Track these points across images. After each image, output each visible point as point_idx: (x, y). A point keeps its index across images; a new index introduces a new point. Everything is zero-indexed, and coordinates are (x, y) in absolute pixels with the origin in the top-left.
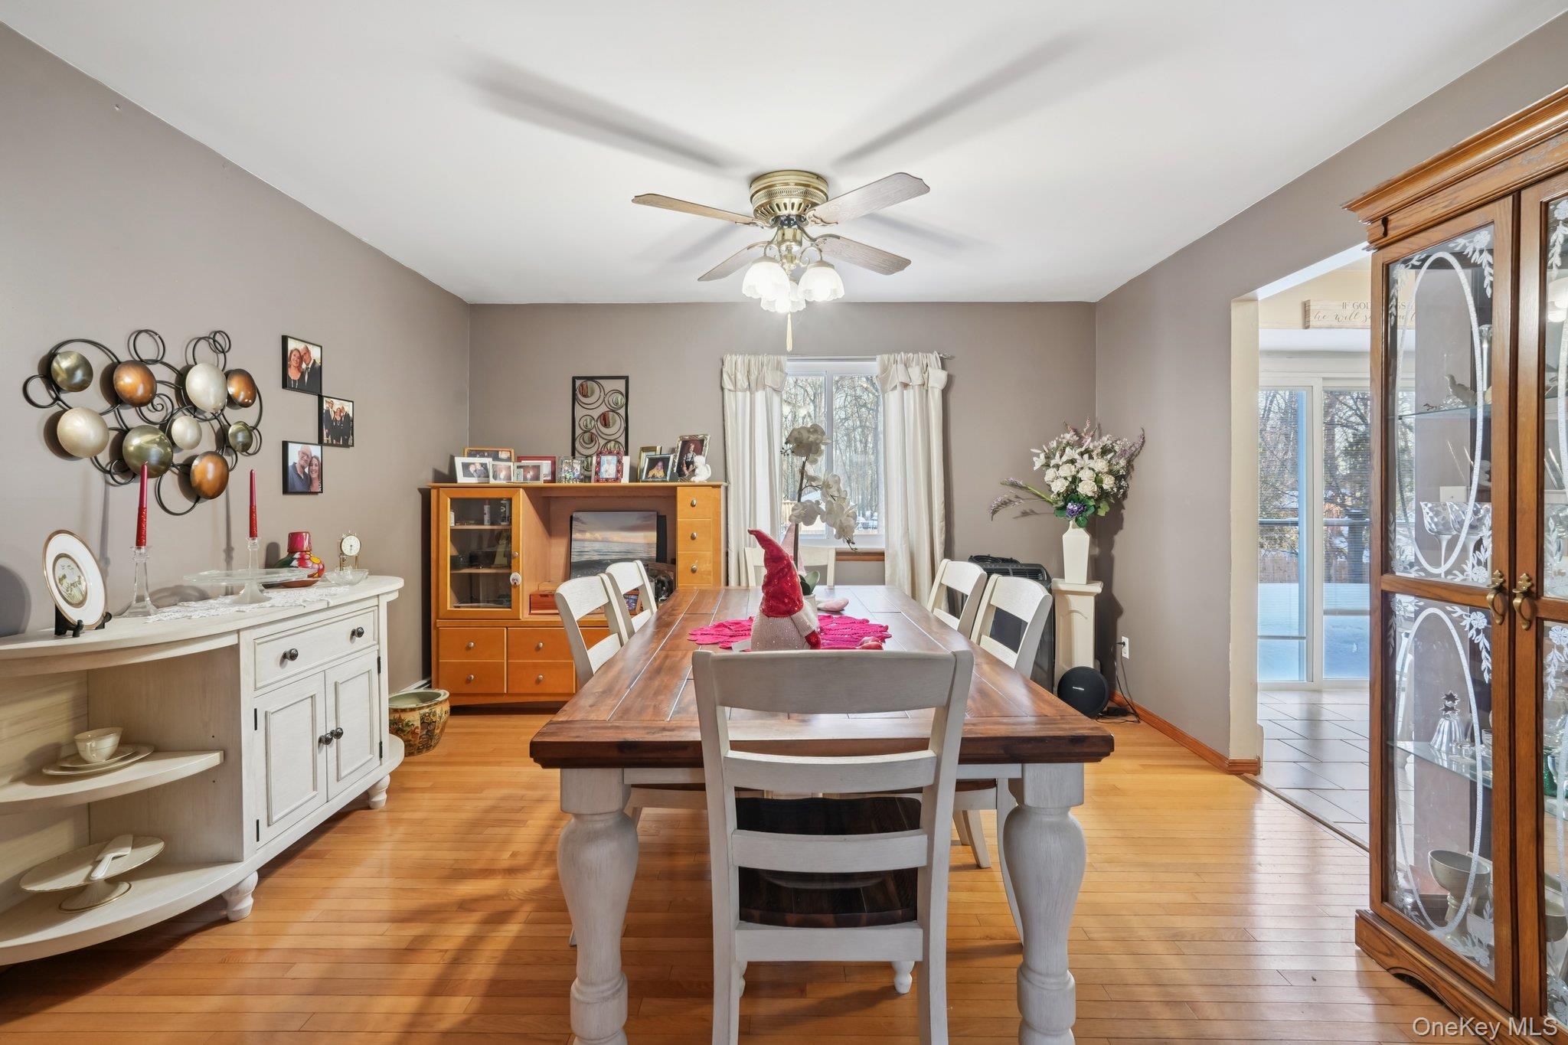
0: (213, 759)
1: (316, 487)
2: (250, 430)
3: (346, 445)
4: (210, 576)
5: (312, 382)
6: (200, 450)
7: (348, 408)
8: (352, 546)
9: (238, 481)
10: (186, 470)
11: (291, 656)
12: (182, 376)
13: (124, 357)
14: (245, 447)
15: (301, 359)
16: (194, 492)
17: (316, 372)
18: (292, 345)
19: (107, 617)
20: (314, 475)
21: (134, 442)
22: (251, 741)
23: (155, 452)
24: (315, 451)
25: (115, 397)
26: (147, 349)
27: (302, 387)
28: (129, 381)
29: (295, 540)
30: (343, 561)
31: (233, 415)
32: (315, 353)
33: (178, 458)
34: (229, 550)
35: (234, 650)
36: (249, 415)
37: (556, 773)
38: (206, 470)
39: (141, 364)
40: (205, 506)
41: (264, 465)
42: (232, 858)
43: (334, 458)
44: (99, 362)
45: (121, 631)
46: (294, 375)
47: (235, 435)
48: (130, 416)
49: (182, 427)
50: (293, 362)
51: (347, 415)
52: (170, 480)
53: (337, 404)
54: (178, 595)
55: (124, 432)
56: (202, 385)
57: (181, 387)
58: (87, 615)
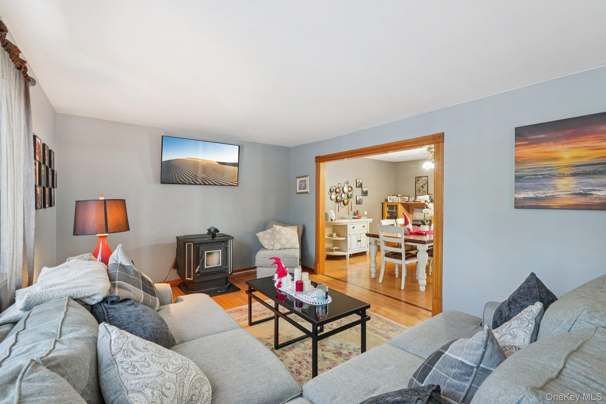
0: (345, 239)
1: (361, 203)
2: (351, 195)
3: (366, 196)
4: (346, 216)
5: (361, 186)
6: (345, 198)
7: (367, 189)
8: (366, 213)
9: (350, 202)
10: (343, 201)
11: (354, 228)
12: (343, 188)
13: (337, 187)
14: (351, 197)
15: (359, 182)
16: (345, 204)
17: (361, 184)
18: (357, 181)
19: (335, 219)
20: (361, 201)
21: (338, 198)
22: (349, 237)
23: (340, 199)
24: (361, 197)
25: (336, 193)
26: (339, 186)
27: (359, 187)
28: (338, 190)
29: (357, 211)
30: (364, 215)
31: (349, 193)
32: (361, 181)
33: (343, 200)
34: (349, 213)
35: (347, 225)
36: (351, 193)
37: (368, 237)
38: (346, 201)
39: (339, 188)
40: (346, 206)
41: (353, 201)
42: (347, 252)
43: (364, 198)
44: (335, 188)
45: (336, 221)
46: (358, 185)
47: (349, 196)
48: (338, 194)
49: (343, 195)
50: (357, 183)
51: (367, 191)
52: (342, 202)
53: (365, 189)
54: (342, 218)
55: (337, 197)
56: (346, 189)
57: (343, 190)
58: (334, 219)
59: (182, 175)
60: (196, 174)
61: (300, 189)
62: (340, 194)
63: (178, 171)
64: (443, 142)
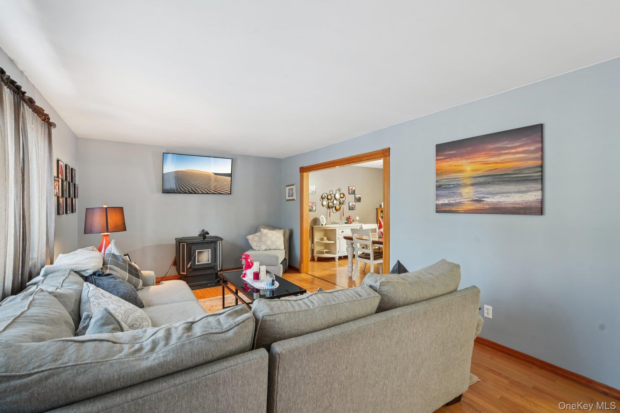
0: (334, 242)
1: (354, 209)
2: (343, 201)
3: (359, 202)
4: (337, 221)
5: (354, 192)
6: (337, 204)
7: (360, 196)
8: (358, 218)
9: (342, 208)
10: (335, 207)
11: (343, 232)
12: (335, 195)
13: (329, 194)
14: (343, 204)
15: (351, 189)
16: (336, 210)
17: (354, 191)
18: (350, 188)
19: (326, 224)
20: (354, 207)
21: (330, 204)
22: (338, 241)
23: (332, 205)
24: (354, 203)
25: (328, 199)
26: (331, 193)
27: (352, 194)
28: (329, 197)
29: (349, 216)
30: (357, 220)
31: (341, 199)
32: (354, 188)
33: (334, 206)
34: (341, 218)
35: (336, 229)
36: (343, 199)
38: (338, 207)
39: (330, 195)
40: (338, 212)
41: (345, 207)
42: (335, 254)
43: (357, 204)
44: (326, 195)
45: (326, 226)
46: (350, 192)
47: (341, 202)
48: (329, 201)
49: (335, 202)
50: (350, 190)
51: (360, 197)
52: (334, 208)
53: (358, 195)
54: (335, 223)
55: (329, 203)
56: (338, 196)
57: (335, 197)
58: (324, 224)
59: (182, 185)
60: (194, 183)
61: (289, 196)
62: (332, 201)
63: (178, 181)
64: (389, 156)
